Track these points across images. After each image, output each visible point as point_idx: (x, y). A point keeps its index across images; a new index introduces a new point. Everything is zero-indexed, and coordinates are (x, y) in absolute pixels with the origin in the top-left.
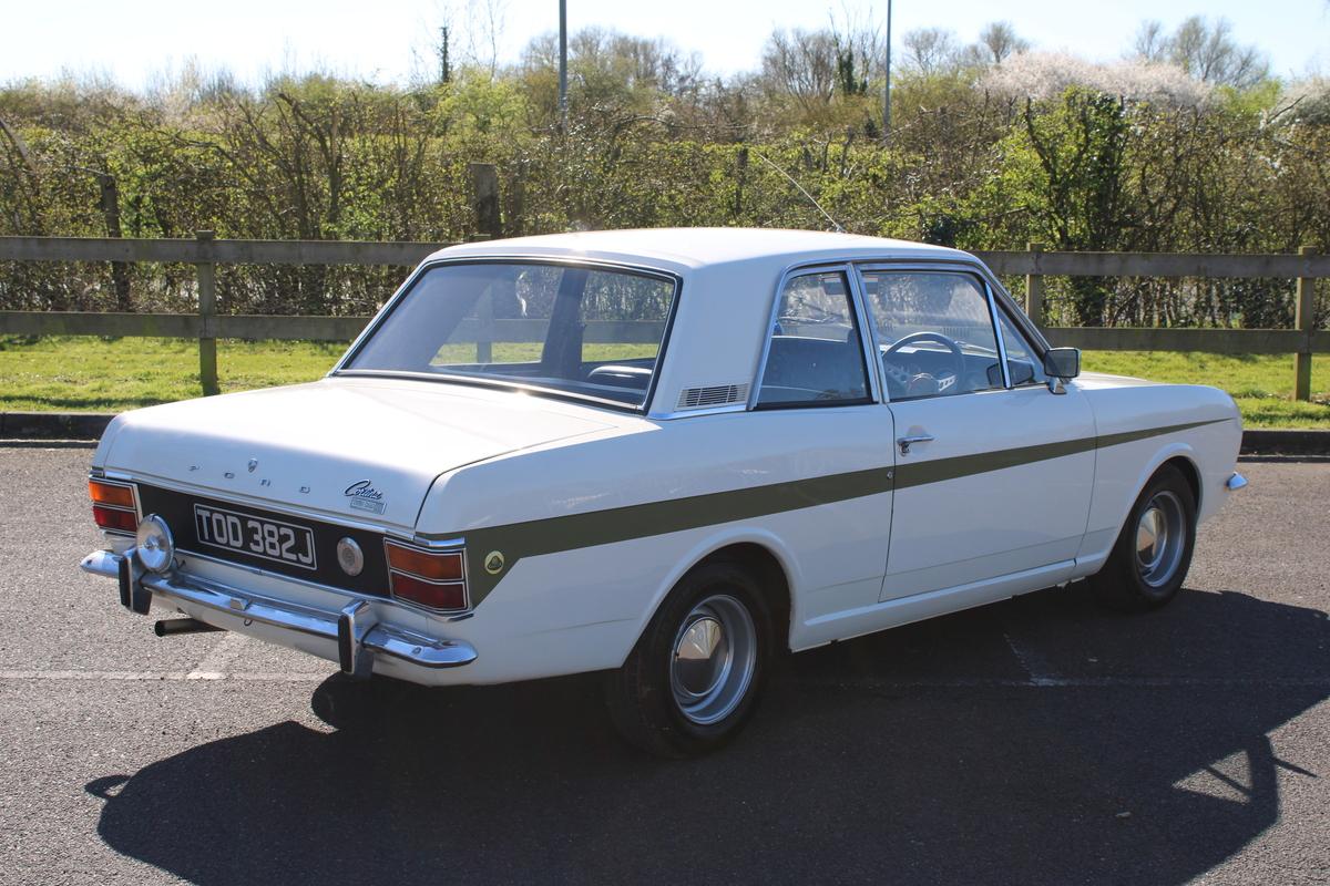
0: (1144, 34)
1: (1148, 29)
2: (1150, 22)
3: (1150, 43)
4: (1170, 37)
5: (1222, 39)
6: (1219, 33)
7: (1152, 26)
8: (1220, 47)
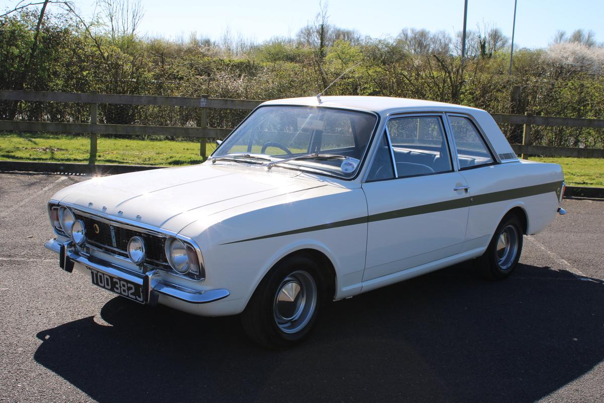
0: (558, 36)
1: (560, 34)
2: (561, 31)
3: (560, 40)
4: (569, 38)
5: (591, 39)
6: (589, 37)
7: (561, 33)
8: (589, 42)
